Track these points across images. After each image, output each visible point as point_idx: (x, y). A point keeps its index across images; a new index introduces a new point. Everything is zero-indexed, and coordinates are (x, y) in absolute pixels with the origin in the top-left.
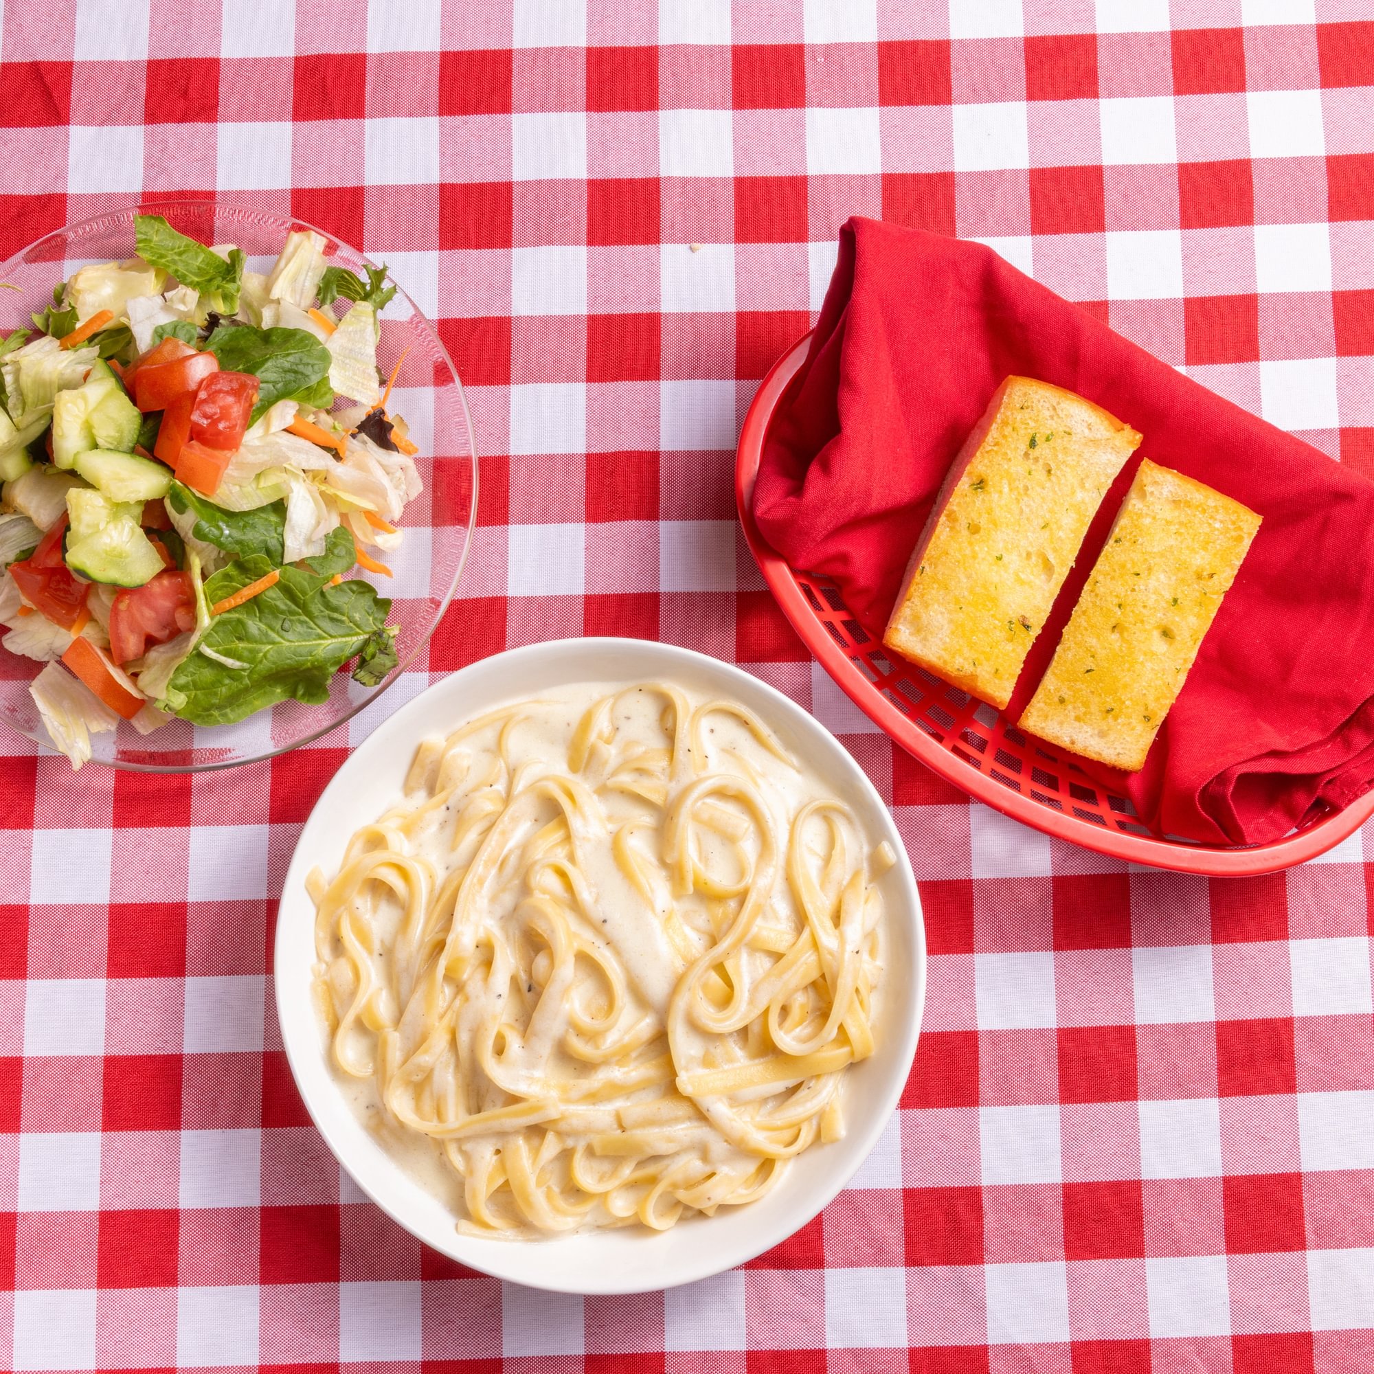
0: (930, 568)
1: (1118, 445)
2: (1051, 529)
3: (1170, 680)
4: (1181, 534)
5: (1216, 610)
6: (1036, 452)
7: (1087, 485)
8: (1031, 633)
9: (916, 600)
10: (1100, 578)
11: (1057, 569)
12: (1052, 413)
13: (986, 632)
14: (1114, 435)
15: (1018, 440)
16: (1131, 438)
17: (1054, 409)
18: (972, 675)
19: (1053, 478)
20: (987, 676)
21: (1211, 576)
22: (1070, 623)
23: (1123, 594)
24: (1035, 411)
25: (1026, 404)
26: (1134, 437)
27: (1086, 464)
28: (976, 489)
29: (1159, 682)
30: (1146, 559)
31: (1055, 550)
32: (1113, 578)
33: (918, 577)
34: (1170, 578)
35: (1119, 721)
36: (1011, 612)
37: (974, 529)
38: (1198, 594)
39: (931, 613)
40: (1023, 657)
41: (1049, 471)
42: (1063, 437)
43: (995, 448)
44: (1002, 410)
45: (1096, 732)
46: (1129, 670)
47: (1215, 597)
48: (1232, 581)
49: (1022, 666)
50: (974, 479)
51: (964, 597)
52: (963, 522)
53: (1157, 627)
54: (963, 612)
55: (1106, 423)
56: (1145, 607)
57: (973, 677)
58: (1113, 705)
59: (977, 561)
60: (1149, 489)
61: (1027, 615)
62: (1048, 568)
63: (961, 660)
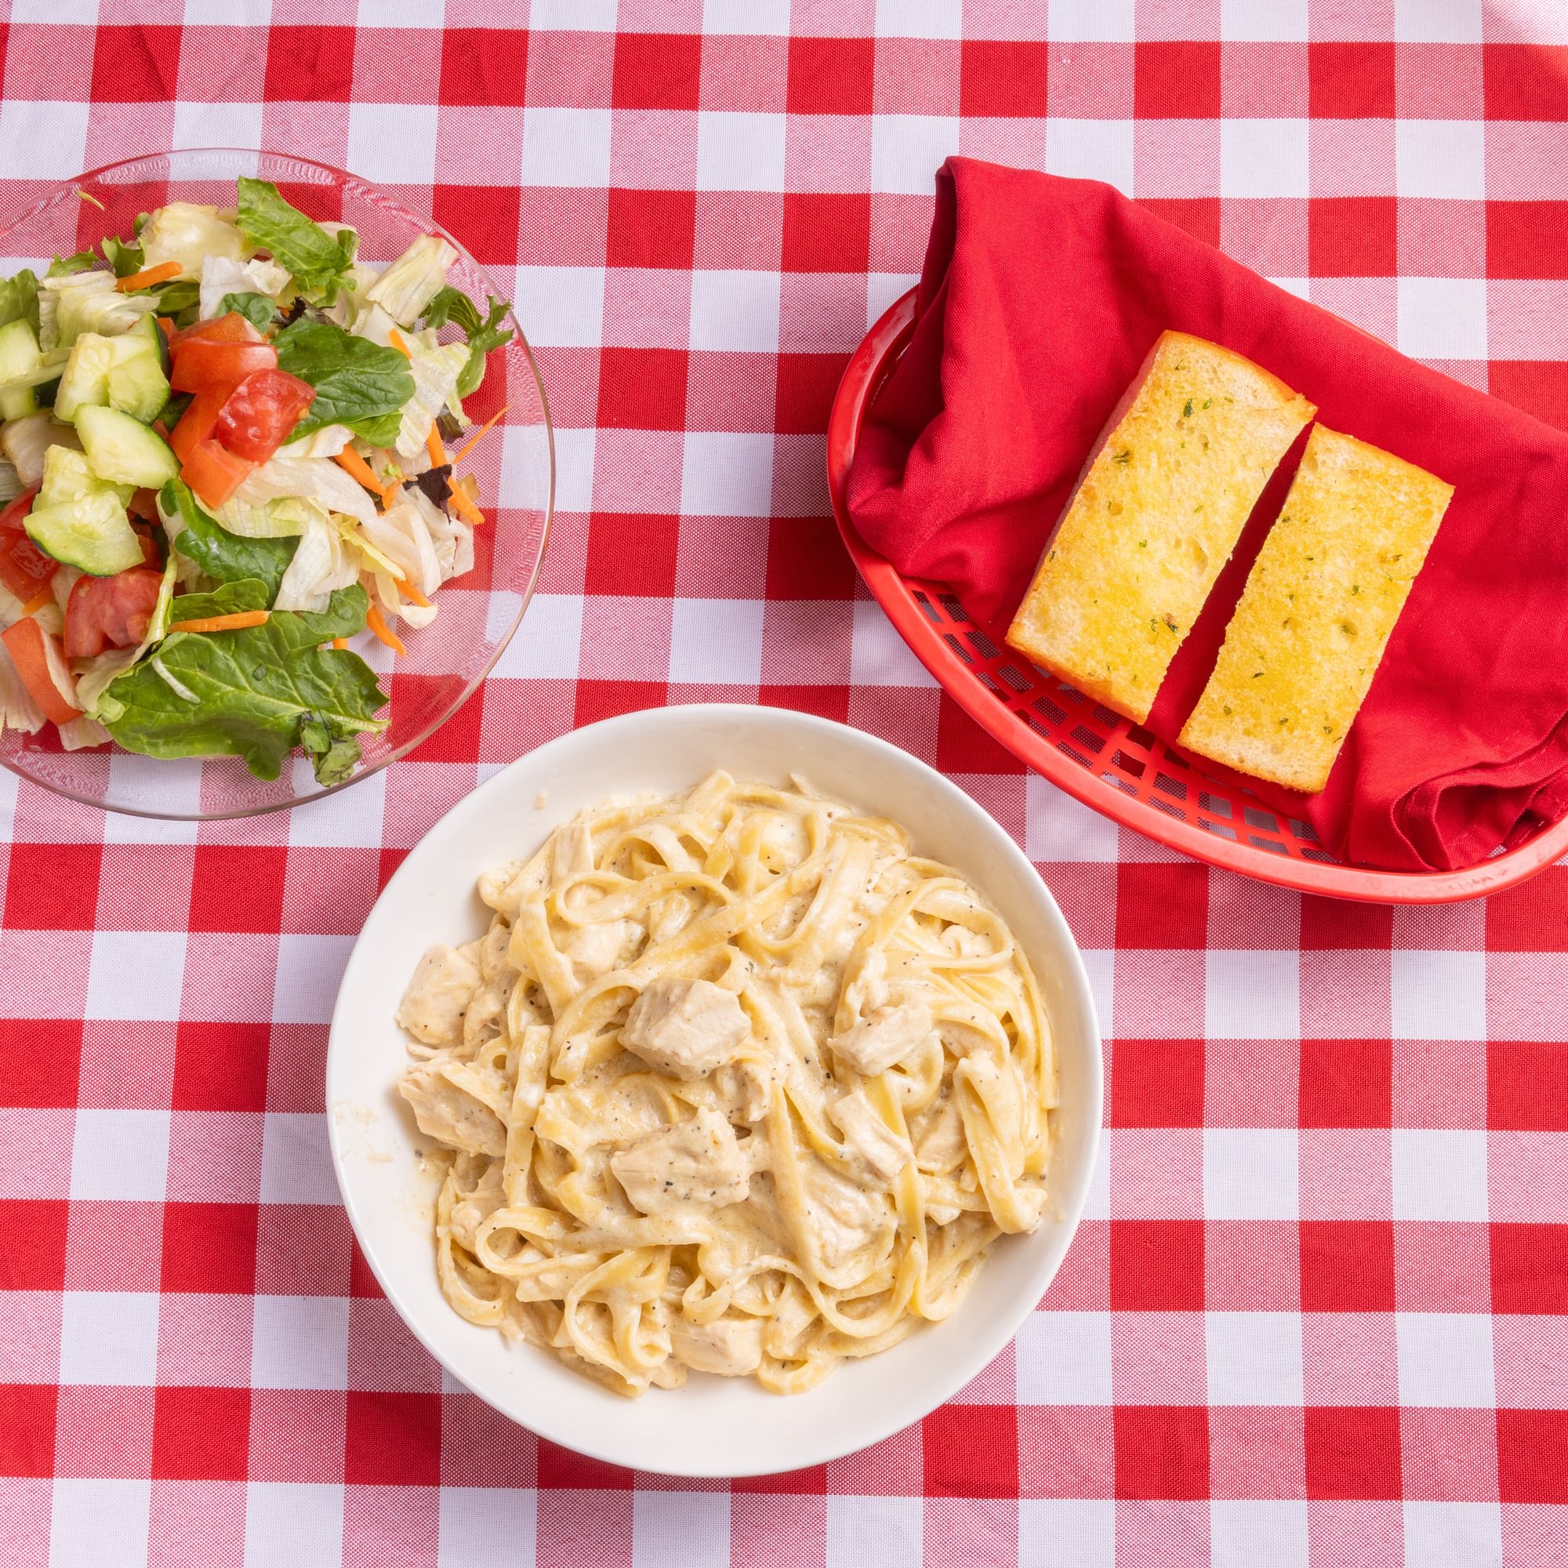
0: (1062, 553)
1: (1288, 417)
2: (1205, 514)
3: (1353, 683)
4: (1359, 509)
5: (1405, 599)
6: (1191, 421)
7: (1249, 463)
8: (1177, 635)
9: (1044, 591)
10: (1268, 565)
11: (1210, 561)
12: (1212, 375)
13: (1124, 632)
14: (1283, 405)
15: (1171, 405)
16: (1303, 409)
17: (1215, 371)
18: (1106, 681)
19: (1209, 452)
20: (1123, 684)
21: (1397, 558)
22: (1234, 619)
23: (1295, 583)
24: (1192, 373)
25: (1182, 364)
26: (1306, 408)
27: (1248, 438)
28: (1120, 462)
29: (1340, 686)
30: (1321, 542)
31: (1209, 538)
32: (1282, 565)
33: (1047, 564)
34: (1349, 562)
35: (1296, 733)
36: (1154, 609)
37: (1115, 509)
38: (1382, 580)
39: (1061, 607)
40: (1167, 662)
41: (1206, 445)
42: (1223, 405)
43: (1143, 415)
44: (1154, 371)
45: (1268, 747)
46: (1304, 673)
47: (1402, 584)
48: (1420, 566)
49: (1165, 673)
50: (1118, 450)
51: (1100, 589)
52: (1103, 500)
53: (1336, 621)
54: (1098, 607)
55: (1274, 390)
56: (1320, 597)
57: (1107, 683)
58: (1288, 715)
59: (1116, 547)
60: (1321, 457)
61: (1174, 614)
62: (1201, 559)
63: (1093, 663)
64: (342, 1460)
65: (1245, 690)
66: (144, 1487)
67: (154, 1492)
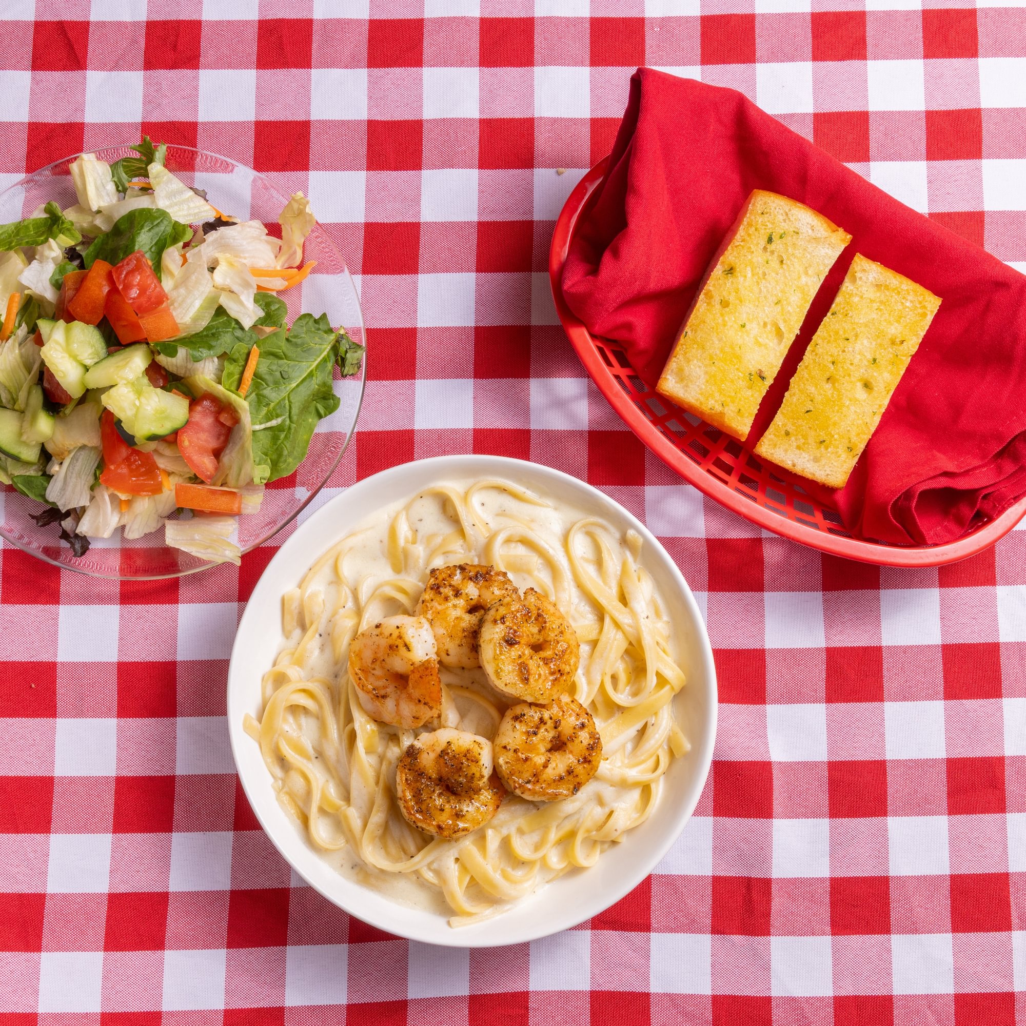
0: (692, 333)
1: (833, 242)
2: (782, 305)
3: (868, 420)
4: (881, 310)
5: (905, 369)
6: (771, 247)
7: (810, 272)
8: (765, 383)
9: (681, 357)
10: (820, 342)
11: (786, 335)
12: (785, 217)
13: (732, 381)
14: (830, 234)
15: (759, 237)
16: (844, 237)
17: (787, 214)
18: (721, 413)
19: (784, 266)
20: (732, 414)
21: (902, 342)
22: (795, 375)
23: (836, 354)
24: (773, 216)
25: (765, 211)
26: (846, 236)
27: (809, 256)
28: (727, 274)
29: (860, 422)
30: (854, 328)
31: (785, 321)
32: (829, 342)
33: (682, 340)
34: (871, 343)
35: (829, 450)
36: (751, 367)
37: (725, 304)
38: (891, 356)
39: (692, 367)
40: (760, 400)
41: (782, 262)
42: (792, 236)
43: (742, 244)
44: (748, 215)
45: (812, 458)
46: (838, 412)
47: (904, 358)
48: (917, 347)
49: (758, 407)
50: (726, 266)
51: (716, 355)
52: (717, 299)
53: (860, 380)
54: (715, 366)
55: (825, 225)
56: (852, 364)
57: (722, 414)
58: (825, 438)
59: (726, 328)
60: (858, 275)
61: (763, 370)
62: (779, 334)
63: (713, 402)
64: (225, 934)
65: (799, 421)
66: (98, 957)
67: (105, 959)
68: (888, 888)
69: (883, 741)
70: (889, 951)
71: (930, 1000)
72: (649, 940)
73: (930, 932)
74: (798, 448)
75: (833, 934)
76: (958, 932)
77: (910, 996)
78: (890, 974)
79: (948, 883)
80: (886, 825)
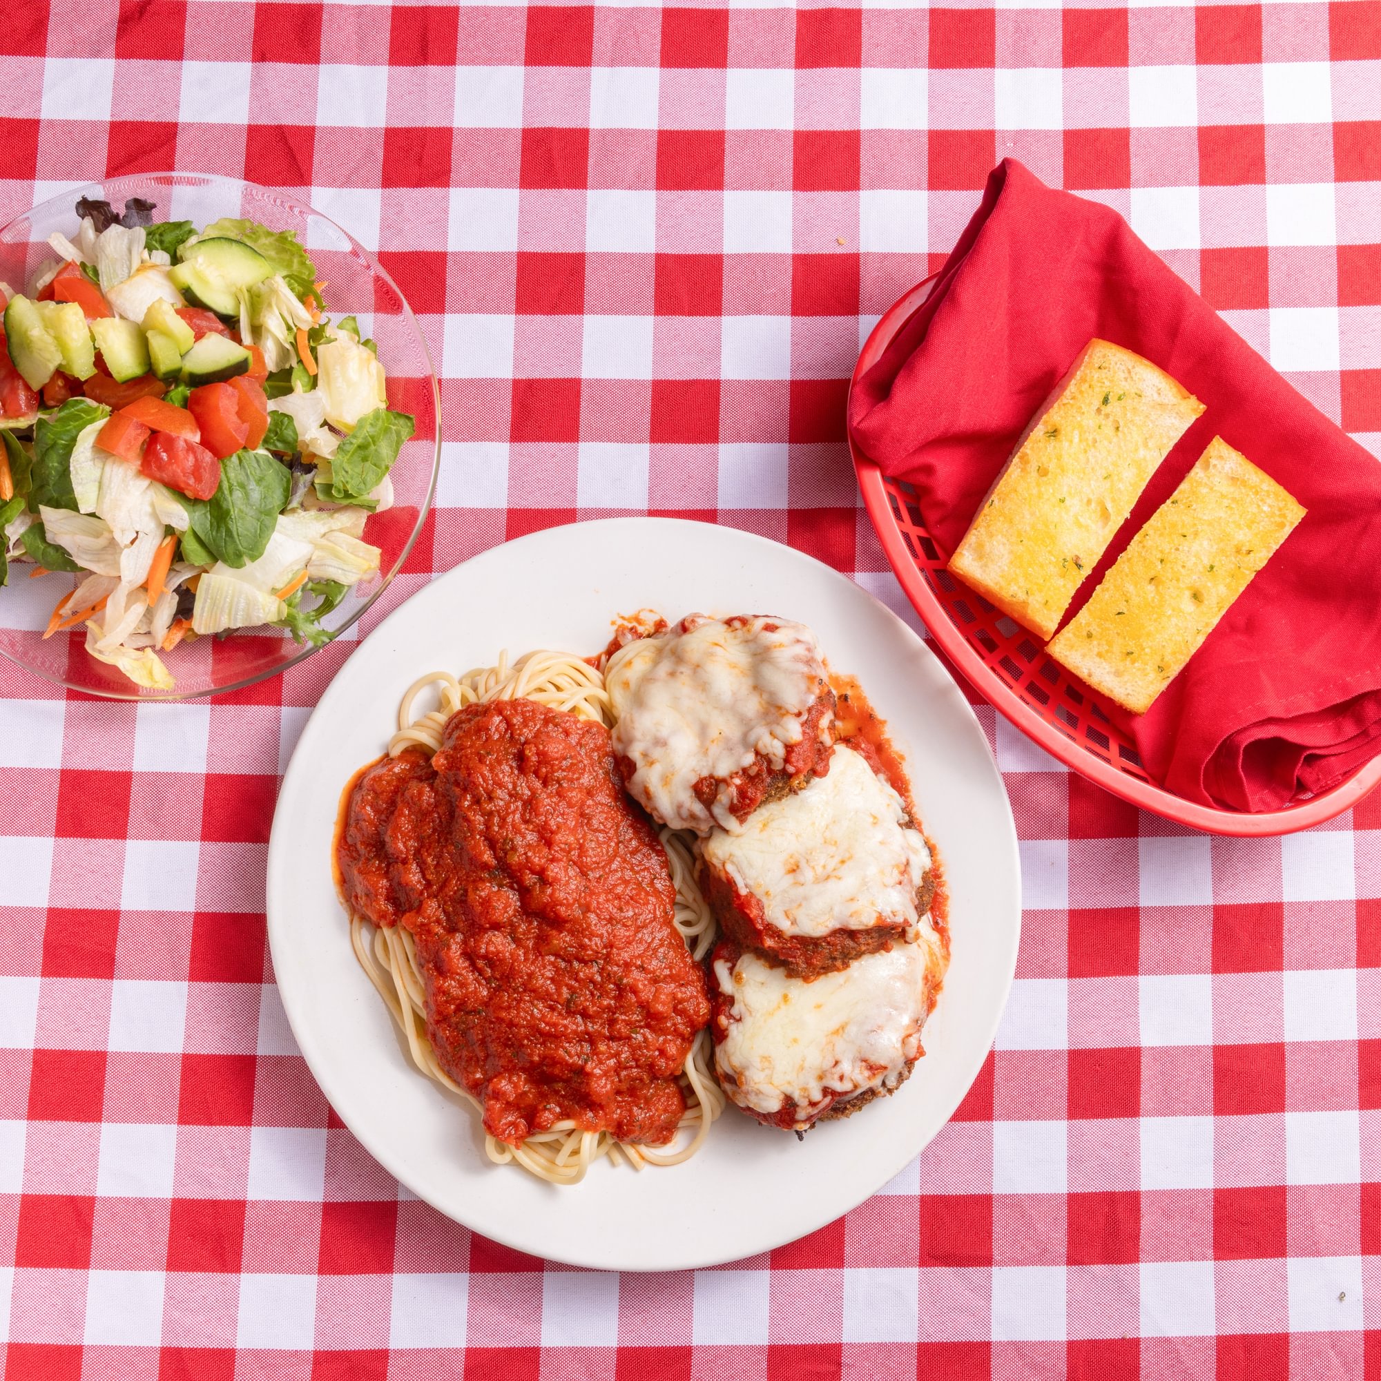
0: (999, 500)
1: (1183, 412)
2: (1112, 481)
3: (1189, 638)
4: (1231, 508)
5: (1245, 585)
6: (1107, 409)
7: (1151, 446)
8: (1082, 573)
9: (982, 530)
10: (1151, 532)
11: (1113, 517)
12: (1127, 375)
13: (1042, 566)
14: (1180, 401)
15: (1093, 395)
16: (1195, 408)
17: (1129, 372)
18: (1024, 603)
19: (1119, 434)
20: (1037, 606)
21: (1249, 552)
22: (1114, 567)
23: (1167, 551)
24: (1111, 373)
25: (1104, 365)
26: (1198, 406)
27: (1151, 425)
28: (1051, 436)
29: (1180, 638)
30: (1195, 524)
31: (1113, 500)
32: (1161, 535)
33: (986, 509)
34: (1212, 546)
35: (1136, 665)
36: (1067, 551)
37: (1042, 472)
38: (1233, 566)
39: (994, 543)
40: (1072, 593)
41: (1117, 428)
42: (1133, 399)
43: (1071, 402)
44: (1082, 368)
45: (1113, 670)
46: (1155, 621)
47: (1248, 572)
48: (1266, 562)
49: (1070, 601)
50: (1049, 427)
51: (1025, 531)
52: (1034, 465)
53: (1189, 588)
54: (1023, 545)
55: (1174, 390)
56: (1184, 567)
57: (1025, 606)
58: (1134, 649)
59: (1041, 501)
60: (1213, 461)
61: (1081, 556)
62: (1105, 515)
63: (1016, 588)
68: (1285, 1201)
69: (1282, 1019)
70: (1284, 1278)
71: (1334, 1338)
72: (990, 1276)
73: (1334, 1254)
74: (1100, 655)
75: (1216, 1258)
76: (1369, 1254)
77: (1310, 1334)
78: (1285, 1307)
79: (1358, 1194)
80: (1283, 1123)
